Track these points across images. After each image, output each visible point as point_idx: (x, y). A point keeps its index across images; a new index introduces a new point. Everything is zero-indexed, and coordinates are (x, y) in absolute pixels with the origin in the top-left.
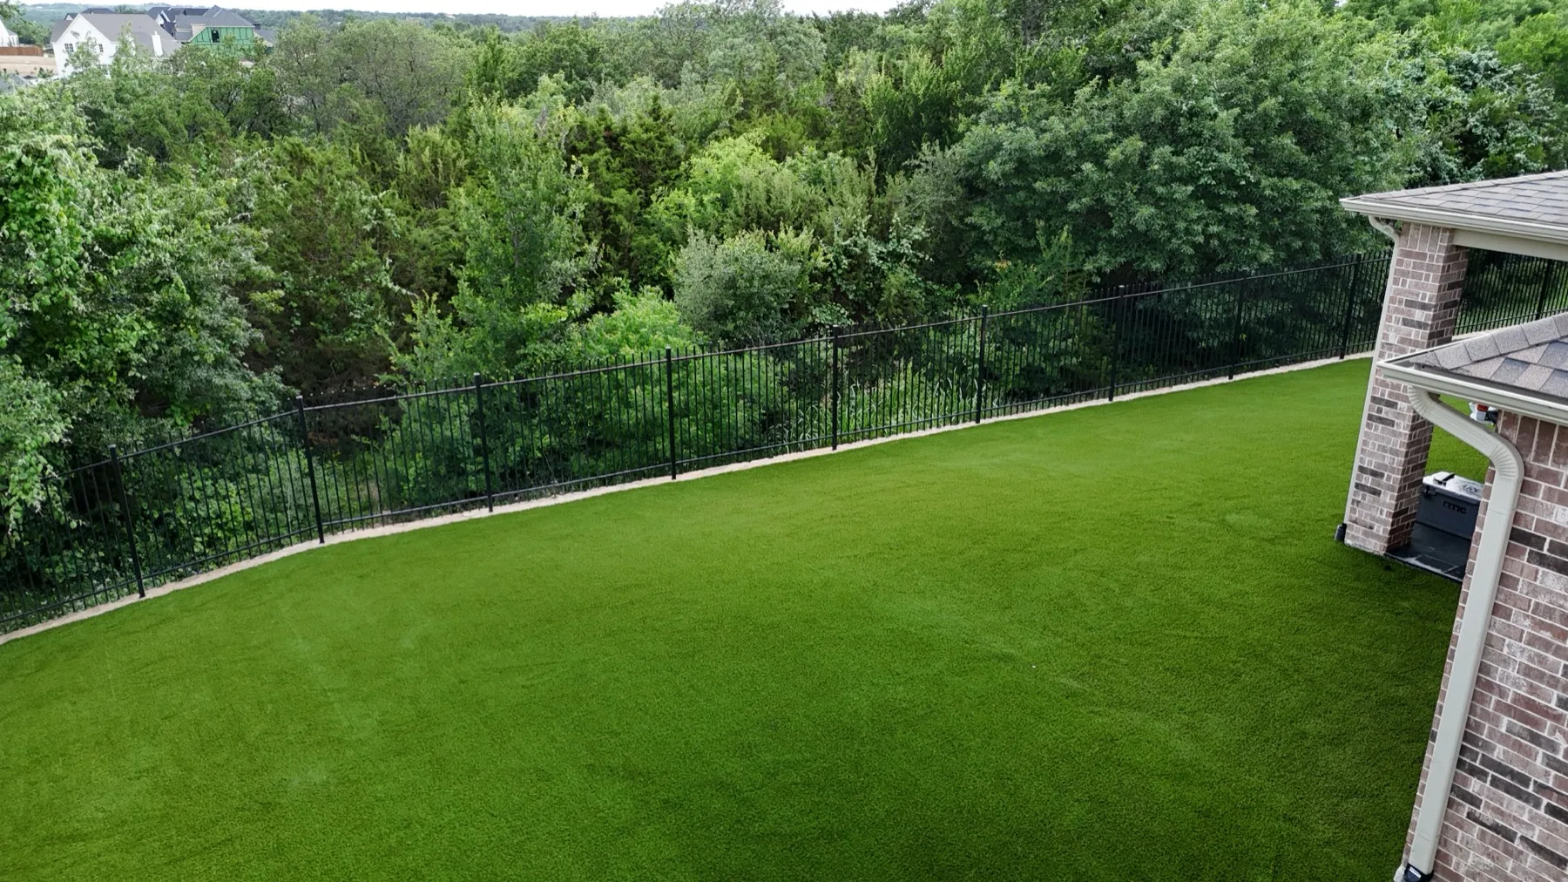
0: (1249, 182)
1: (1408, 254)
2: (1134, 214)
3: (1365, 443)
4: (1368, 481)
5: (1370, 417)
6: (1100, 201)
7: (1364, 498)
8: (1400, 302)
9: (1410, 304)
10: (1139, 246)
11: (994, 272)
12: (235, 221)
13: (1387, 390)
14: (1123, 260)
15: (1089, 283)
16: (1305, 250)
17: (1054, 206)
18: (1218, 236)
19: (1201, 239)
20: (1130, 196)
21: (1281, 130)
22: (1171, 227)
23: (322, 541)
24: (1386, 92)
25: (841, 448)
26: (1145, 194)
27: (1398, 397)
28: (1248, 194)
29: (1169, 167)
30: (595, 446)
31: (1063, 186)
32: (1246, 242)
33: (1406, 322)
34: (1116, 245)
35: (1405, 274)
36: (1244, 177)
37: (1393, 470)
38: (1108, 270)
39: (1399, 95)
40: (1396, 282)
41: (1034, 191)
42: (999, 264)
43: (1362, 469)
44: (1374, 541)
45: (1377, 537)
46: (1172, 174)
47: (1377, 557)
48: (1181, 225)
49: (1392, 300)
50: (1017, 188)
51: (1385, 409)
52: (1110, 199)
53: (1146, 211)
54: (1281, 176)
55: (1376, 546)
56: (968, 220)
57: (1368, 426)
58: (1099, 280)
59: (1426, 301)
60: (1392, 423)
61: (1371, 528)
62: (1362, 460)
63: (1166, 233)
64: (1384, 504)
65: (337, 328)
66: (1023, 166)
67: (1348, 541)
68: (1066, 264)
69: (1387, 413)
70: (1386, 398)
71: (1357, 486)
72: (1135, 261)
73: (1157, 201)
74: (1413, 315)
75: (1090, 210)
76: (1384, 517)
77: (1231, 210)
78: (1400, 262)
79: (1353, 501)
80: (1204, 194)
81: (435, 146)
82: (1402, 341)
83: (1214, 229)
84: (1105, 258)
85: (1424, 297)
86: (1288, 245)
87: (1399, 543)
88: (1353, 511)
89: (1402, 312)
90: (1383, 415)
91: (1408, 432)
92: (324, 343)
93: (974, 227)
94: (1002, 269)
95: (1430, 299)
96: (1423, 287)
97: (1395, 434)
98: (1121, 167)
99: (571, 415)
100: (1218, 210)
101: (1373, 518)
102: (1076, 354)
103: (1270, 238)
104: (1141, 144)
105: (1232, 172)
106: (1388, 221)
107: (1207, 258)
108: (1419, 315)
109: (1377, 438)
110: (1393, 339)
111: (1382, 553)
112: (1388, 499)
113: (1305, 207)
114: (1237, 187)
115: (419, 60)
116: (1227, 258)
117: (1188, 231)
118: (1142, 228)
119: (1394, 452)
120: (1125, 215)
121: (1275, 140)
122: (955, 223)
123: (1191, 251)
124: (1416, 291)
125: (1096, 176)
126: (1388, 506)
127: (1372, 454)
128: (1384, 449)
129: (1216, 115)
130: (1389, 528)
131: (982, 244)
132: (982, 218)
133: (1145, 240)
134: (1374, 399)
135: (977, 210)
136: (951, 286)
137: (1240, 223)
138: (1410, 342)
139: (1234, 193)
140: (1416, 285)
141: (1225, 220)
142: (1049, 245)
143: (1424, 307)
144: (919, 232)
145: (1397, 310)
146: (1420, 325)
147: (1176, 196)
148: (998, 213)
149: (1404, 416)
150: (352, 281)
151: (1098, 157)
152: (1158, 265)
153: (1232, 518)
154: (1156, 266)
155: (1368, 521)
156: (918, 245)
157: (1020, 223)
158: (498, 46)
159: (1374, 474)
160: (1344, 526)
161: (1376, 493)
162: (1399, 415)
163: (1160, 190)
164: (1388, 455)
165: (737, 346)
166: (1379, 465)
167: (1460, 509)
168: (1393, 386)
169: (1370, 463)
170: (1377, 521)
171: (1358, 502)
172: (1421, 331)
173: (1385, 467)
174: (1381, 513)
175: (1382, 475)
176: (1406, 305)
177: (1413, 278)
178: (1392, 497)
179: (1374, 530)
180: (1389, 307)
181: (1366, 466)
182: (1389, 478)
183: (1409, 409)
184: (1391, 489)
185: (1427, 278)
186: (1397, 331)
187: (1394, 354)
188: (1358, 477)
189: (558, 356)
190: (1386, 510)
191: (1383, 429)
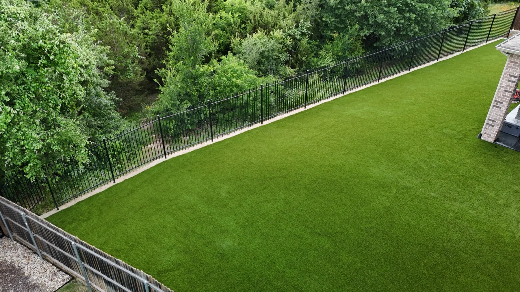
0: (412, 5)
1: (512, 62)
2: (377, 17)
3: (491, 112)
4: (491, 123)
5: (494, 106)
6: (366, 13)
7: (489, 127)
8: (508, 75)
9: (511, 76)
10: (376, 26)
11: (333, 37)
12: (98, 44)
13: (500, 99)
14: (372, 31)
15: (362, 39)
16: (427, 26)
17: (351, 14)
18: (402, 24)
19: (398, 25)
20: (376, 11)
22: (388, 21)
23: (166, 158)
26: (381, 10)
27: (504, 101)
28: (412, 10)
29: (389, 1)
31: (354, 8)
32: (410, 25)
33: (509, 81)
34: (369, 27)
35: (510, 67)
36: (411, 3)
37: (499, 120)
38: (368, 35)
40: (507, 69)
41: (345, 9)
42: (334, 35)
43: (489, 120)
45: (492, 138)
46: (389, 3)
47: (491, 143)
48: (392, 20)
49: (505, 74)
50: (339, 9)
51: (499, 104)
52: (369, 12)
53: (382, 16)
54: (421, 3)
55: (491, 140)
56: (323, 19)
57: (493, 108)
58: (365, 38)
59: (516, 75)
60: (500, 108)
61: (490, 135)
62: (489, 117)
63: (387, 23)
64: (495, 129)
65: (122, 73)
66: (341, 1)
67: (482, 138)
68: (356, 34)
69: (499, 105)
70: (500, 101)
71: (487, 124)
72: (375, 31)
73: (385, 13)
74: (511, 79)
75: (363, 16)
76: (494, 132)
77: (407, 15)
78: (509, 64)
79: (485, 128)
80: (399, 10)
82: (507, 86)
83: (402, 21)
84: (367, 31)
85: (515, 74)
87: (497, 140)
88: (485, 130)
89: (508, 78)
90: (498, 105)
91: (505, 110)
93: (325, 21)
94: (336, 36)
95: (517, 75)
96: (515, 71)
97: (501, 111)
100: (402, 14)
101: (491, 133)
103: (417, 23)
105: (407, 2)
106: (508, 53)
108: (513, 79)
109: (495, 111)
110: (504, 85)
111: (493, 142)
112: (497, 128)
113: (429, 13)
114: (408, 6)
116: (404, 30)
117: (394, 23)
118: (380, 22)
119: (501, 116)
120: (373, 17)
122: (319, 20)
123: (395, 29)
124: (513, 72)
125: (365, 5)
126: (496, 130)
127: (493, 116)
128: (497, 115)
130: (496, 135)
132: (328, 19)
133: (380, 25)
134: (496, 101)
135: (325, 15)
136: (315, 40)
137: (409, 19)
138: (509, 86)
139: (408, 9)
141: (404, 18)
142: (351, 29)
143: (515, 77)
144: (309, 25)
145: (506, 77)
146: (513, 82)
147: (391, 11)
148: (332, 16)
149: (505, 106)
153: (445, 131)
154: (383, 34)
155: (490, 133)
156: (308, 29)
159: (493, 121)
160: (481, 135)
161: (493, 126)
162: (503, 106)
163: (385, 9)
164: (498, 116)
165: (265, 73)
166: (495, 119)
167: (510, 127)
168: (502, 98)
169: (492, 118)
170: (492, 133)
171: (487, 128)
172: (513, 83)
173: (497, 119)
174: (494, 131)
175: (495, 121)
176: (509, 76)
177: (513, 68)
178: (497, 127)
179: (491, 136)
180: (504, 76)
181: (490, 119)
182: (497, 122)
183: (506, 104)
184: (498, 125)
185: (517, 69)
186: (506, 83)
187: (504, 89)
188: (487, 121)
189: (209, 82)
190: (495, 131)
191: (497, 109)
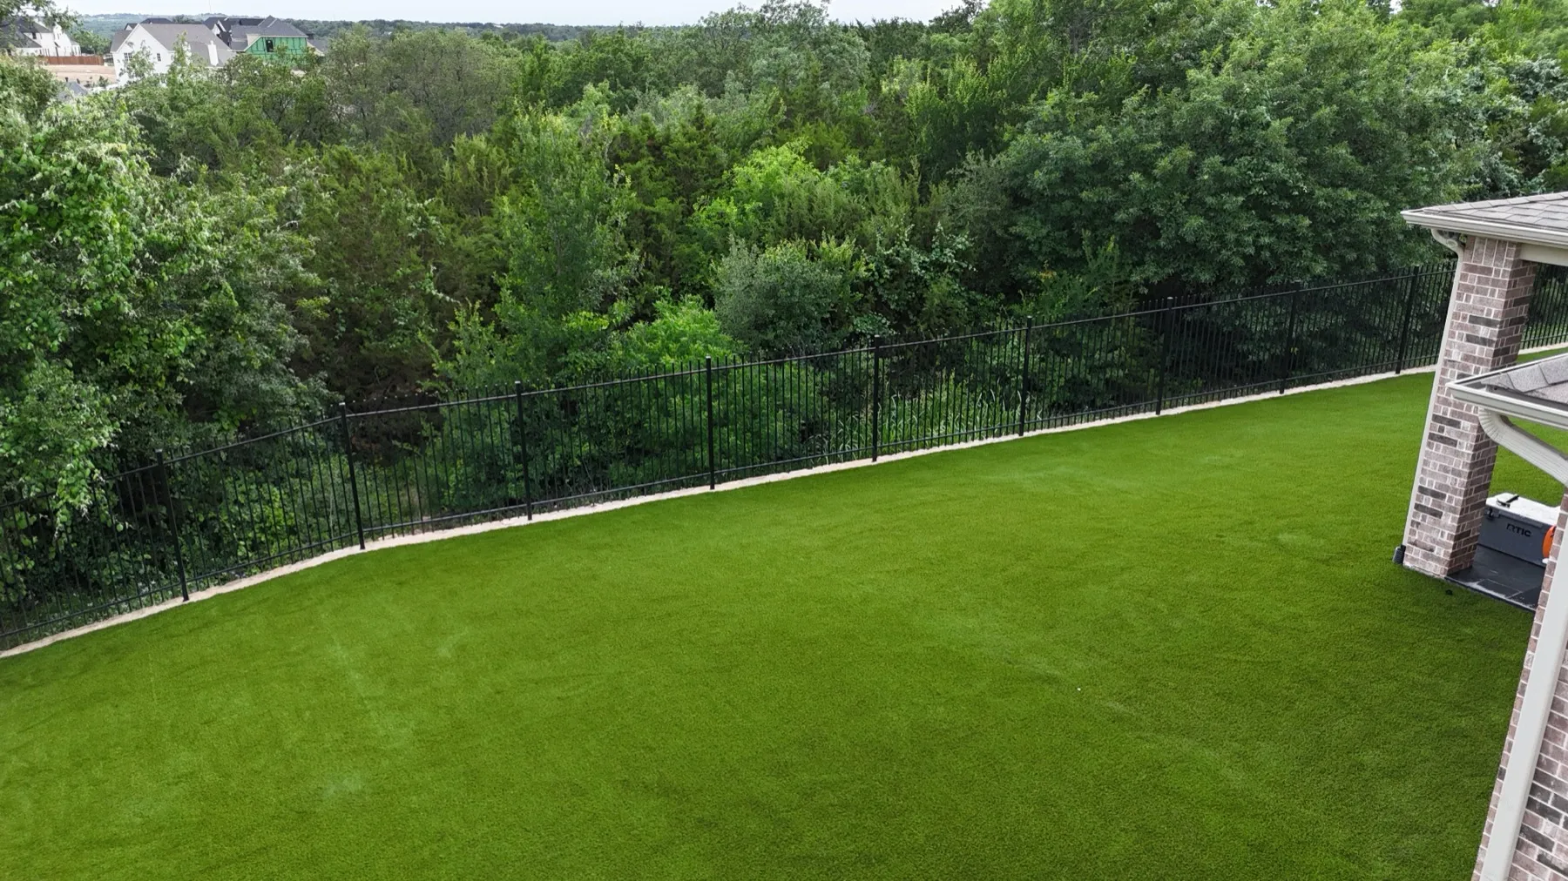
0: (1302, 193)
1: (1472, 269)
2: (1183, 225)
3: (1426, 463)
4: (1428, 501)
5: (1431, 436)
6: (1147, 211)
7: (1424, 519)
8: (1464, 318)
9: (1474, 320)
10: (1188, 257)
11: (1039, 282)
12: (283, 229)
13: (1450, 409)
14: (1171, 271)
15: (1136, 294)
16: (1360, 262)
17: (1101, 216)
18: (1269, 247)
19: (1251, 251)
20: (1179, 207)
21: (1335, 140)
22: (1221, 239)
23: (363, 547)
24: (1445, 101)
25: (881, 459)
26: (1194, 204)
27: (1461, 415)
28: (1301, 205)
29: (1219, 177)
30: (635, 454)
31: (1110, 196)
32: (1299, 254)
33: (1470, 339)
34: (1163, 256)
35: (1469, 289)
36: (1297, 187)
37: (1455, 491)
38: (1155, 281)
39: (1458, 104)
40: (1459, 297)
41: (1081, 201)
42: (1043, 275)
43: (1422, 490)
44: (1433, 564)
45: (1438, 560)
46: (1222, 184)
47: (1438, 580)
48: (1231, 236)
49: (1456, 316)
50: (1063, 198)
51: (1447, 428)
52: (1157, 209)
53: (1195, 222)
54: (1336, 186)
55: (1436, 569)
56: (1013, 230)
57: (1429, 445)
58: (1146, 291)
59: (1492, 317)
60: (1454, 443)
61: (1432, 550)
62: (1422, 480)
63: (1216, 244)
64: (1445, 526)
65: (381, 334)
66: (1069, 175)
67: (1407, 563)
68: (1113, 274)
69: (1449, 432)
70: (1448, 416)
71: (1417, 507)
72: (1182, 272)
73: (1208, 212)
74: (1477, 331)
75: (1139, 221)
76: (1445, 539)
77: (1283, 221)
78: (1463, 277)
79: (1413, 522)
80: (1257, 205)
81: (480, 153)
82: (1467, 358)
83: (1266, 240)
84: (1152, 269)
85: (1489, 313)
86: (1342, 257)
87: (1460, 568)
88: (1412, 532)
89: (1466, 328)
90: (1445, 434)
91: (1471, 452)
92: (368, 349)
93: (1019, 237)
94: (1046, 279)
95: (1496, 316)
96: (1488, 303)
97: (1457, 454)
98: (1170, 177)
99: (610, 423)
100: (1270, 220)
101: (1434, 541)
102: (1122, 366)
103: (1324, 249)
104: (1190, 154)
105: (1284, 182)
106: (1451, 234)
107: (1258, 271)
108: (1483, 331)
109: (1439, 457)
110: (1456, 356)
111: (1442, 577)
112: (1450, 521)
113: (1360, 218)
114: (1289, 197)
115: (467, 69)
116: (1279, 270)
117: (1238, 242)
118: (1190, 239)
119: (1459, 474)
120: (1174, 225)
121: (1329, 150)
122: (999, 232)
123: (1241, 262)
124: (1479, 306)
125: (1143, 186)
126: (1449, 528)
127: (1433, 474)
128: (1445, 470)
129: (1268, 124)
130: (1451, 551)
131: (1025, 253)
132: (1027, 227)
133: (1193, 251)
134: (1436, 418)
135: (1022, 219)
136: (996, 295)
137: (1292, 234)
138: (1474, 359)
139: (1287, 204)
140: (1481, 301)
141: (1277, 231)
142: (1095, 255)
143: (1489, 323)
144: (962, 242)
145: (1460, 326)
146: (1484, 342)
147: (1227, 206)
148: (1044, 223)
149: (1467, 436)
150: (397, 288)
151: (1146, 168)
152: (1207, 277)
153: (1284, 538)
154: (1205, 277)
155: (1429, 544)
156: (960, 255)
157: (1065, 233)
158: (544, 56)
159: (1435, 494)
160: (1403, 548)
161: (1437, 514)
162: (1461, 435)
163: (1210, 200)
164: (1450, 475)
165: (778, 355)
166: (1441, 486)
167: (1524, 532)
168: (1456, 405)
169: (1431, 483)
170: (1438, 544)
171: (1418, 524)
172: (1486, 348)
173: (1447, 488)
174: (1442, 535)
175: (1443, 496)
176: (1470, 321)
177: (1478, 293)
178: (1453, 519)
179: (1435, 553)
180: (1452, 323)
181: (1426, 486)
182: (1450, 499)
183: (1472, 427)
184: (1453, 510)
185: (1493, 293)
186: (1460, 347)
187: (1457, 372)
188: (1418, 498)
189: (598, 365)
190: (1447, 532)
191: (1445, 449)
